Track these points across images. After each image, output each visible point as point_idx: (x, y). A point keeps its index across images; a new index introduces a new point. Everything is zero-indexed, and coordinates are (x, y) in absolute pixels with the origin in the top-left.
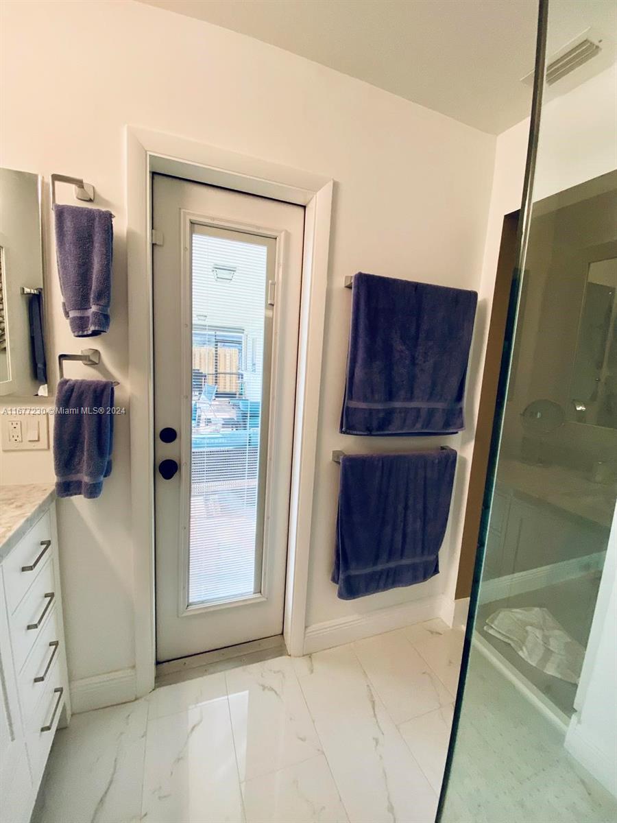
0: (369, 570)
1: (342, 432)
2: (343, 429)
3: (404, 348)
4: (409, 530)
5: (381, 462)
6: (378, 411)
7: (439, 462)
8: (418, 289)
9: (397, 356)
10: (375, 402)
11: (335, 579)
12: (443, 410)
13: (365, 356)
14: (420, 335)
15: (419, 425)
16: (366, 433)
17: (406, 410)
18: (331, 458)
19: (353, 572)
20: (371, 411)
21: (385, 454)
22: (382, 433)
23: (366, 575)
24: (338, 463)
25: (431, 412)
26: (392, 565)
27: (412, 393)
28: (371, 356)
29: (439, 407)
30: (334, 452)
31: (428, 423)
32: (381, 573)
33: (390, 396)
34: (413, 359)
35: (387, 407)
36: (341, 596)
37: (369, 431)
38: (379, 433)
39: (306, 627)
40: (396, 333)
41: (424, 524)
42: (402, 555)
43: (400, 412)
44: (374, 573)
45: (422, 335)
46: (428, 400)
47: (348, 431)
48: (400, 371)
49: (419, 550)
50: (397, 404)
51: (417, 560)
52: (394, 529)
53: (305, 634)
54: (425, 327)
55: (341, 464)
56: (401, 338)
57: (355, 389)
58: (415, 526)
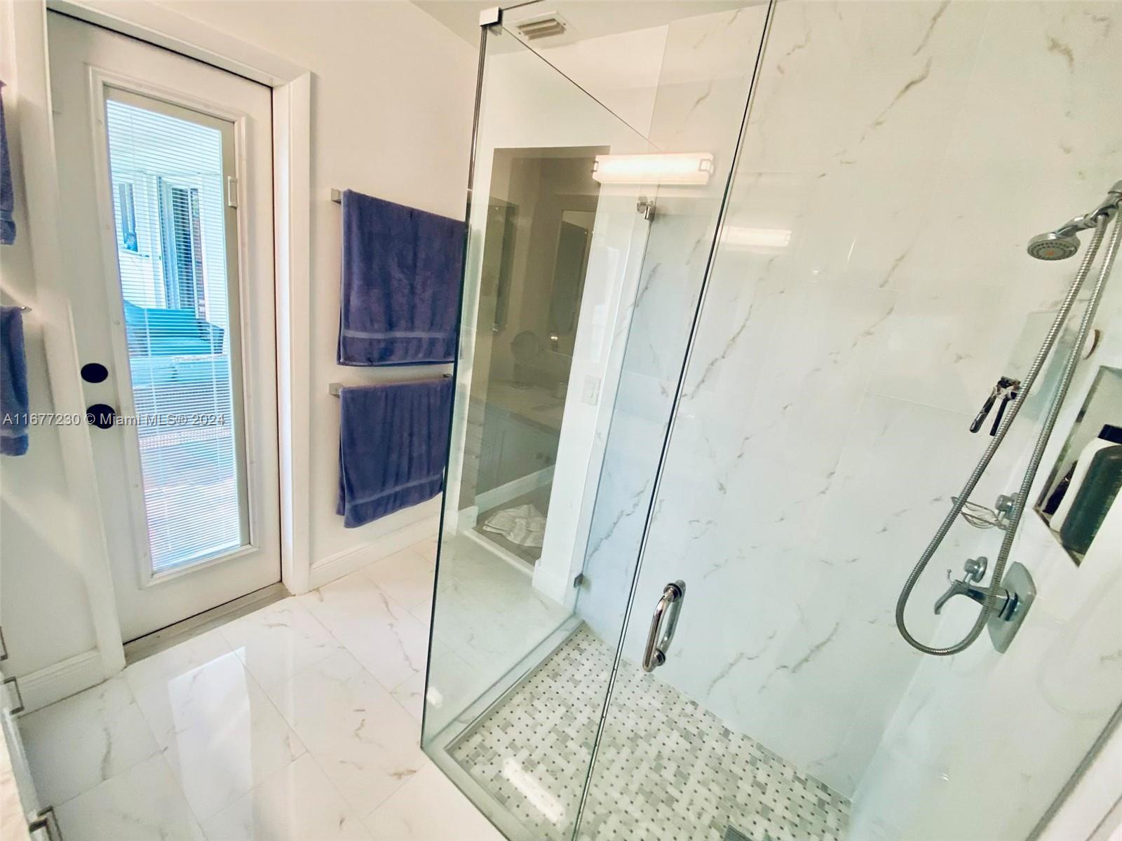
0: (375, 497)
1: (340, 363)
2: (341, 360)
3: (401, 276)
4: (415, 455)
5: (384, 393)
6: (379, 341)
7: (441, 390)
8: (414, 215)
9: (395, 283)
10: (376, 331)
11: (340, 512)
12: (444, 339)
13: (362, 283)
14: (418, 264)
15: (421, 355)
16: (366, 364)
17: (408, 341)
18: (328, 391)
19: (360, 501)
20: (371, 342)
21: (388, 384)
22: (384, 363)
23: (373, 501)
24: (337, 396)
25: (432, 342)
26: (398, 488)
27: (413, 322)
28: (368, 283)
29: (440, 337)
30: (330, 385)
31: (429, 352)
32: (389, 497)
33: (391, 326)
34: (412, 288)
35: (387, 337)
36: (348, 525)
37: (370, 362)
38: (381, 363)
39: (311, 564)
40: (393, 259)
41: (429, 447)
42: (408, 479)
43: (402, 342)
44: (382, 498)
45: (420, 264)
46: (430, 330)
47: (347, 362)
48: (400, 299)
49: (425, 472)
50: (399, 334)
51: (424, 481)
52: (400, 456)
53: (310, 571)
54: (422, 255)
55: (341, 397)
56: (399, 266)
57: (351, 317)
58: (420, 449)
